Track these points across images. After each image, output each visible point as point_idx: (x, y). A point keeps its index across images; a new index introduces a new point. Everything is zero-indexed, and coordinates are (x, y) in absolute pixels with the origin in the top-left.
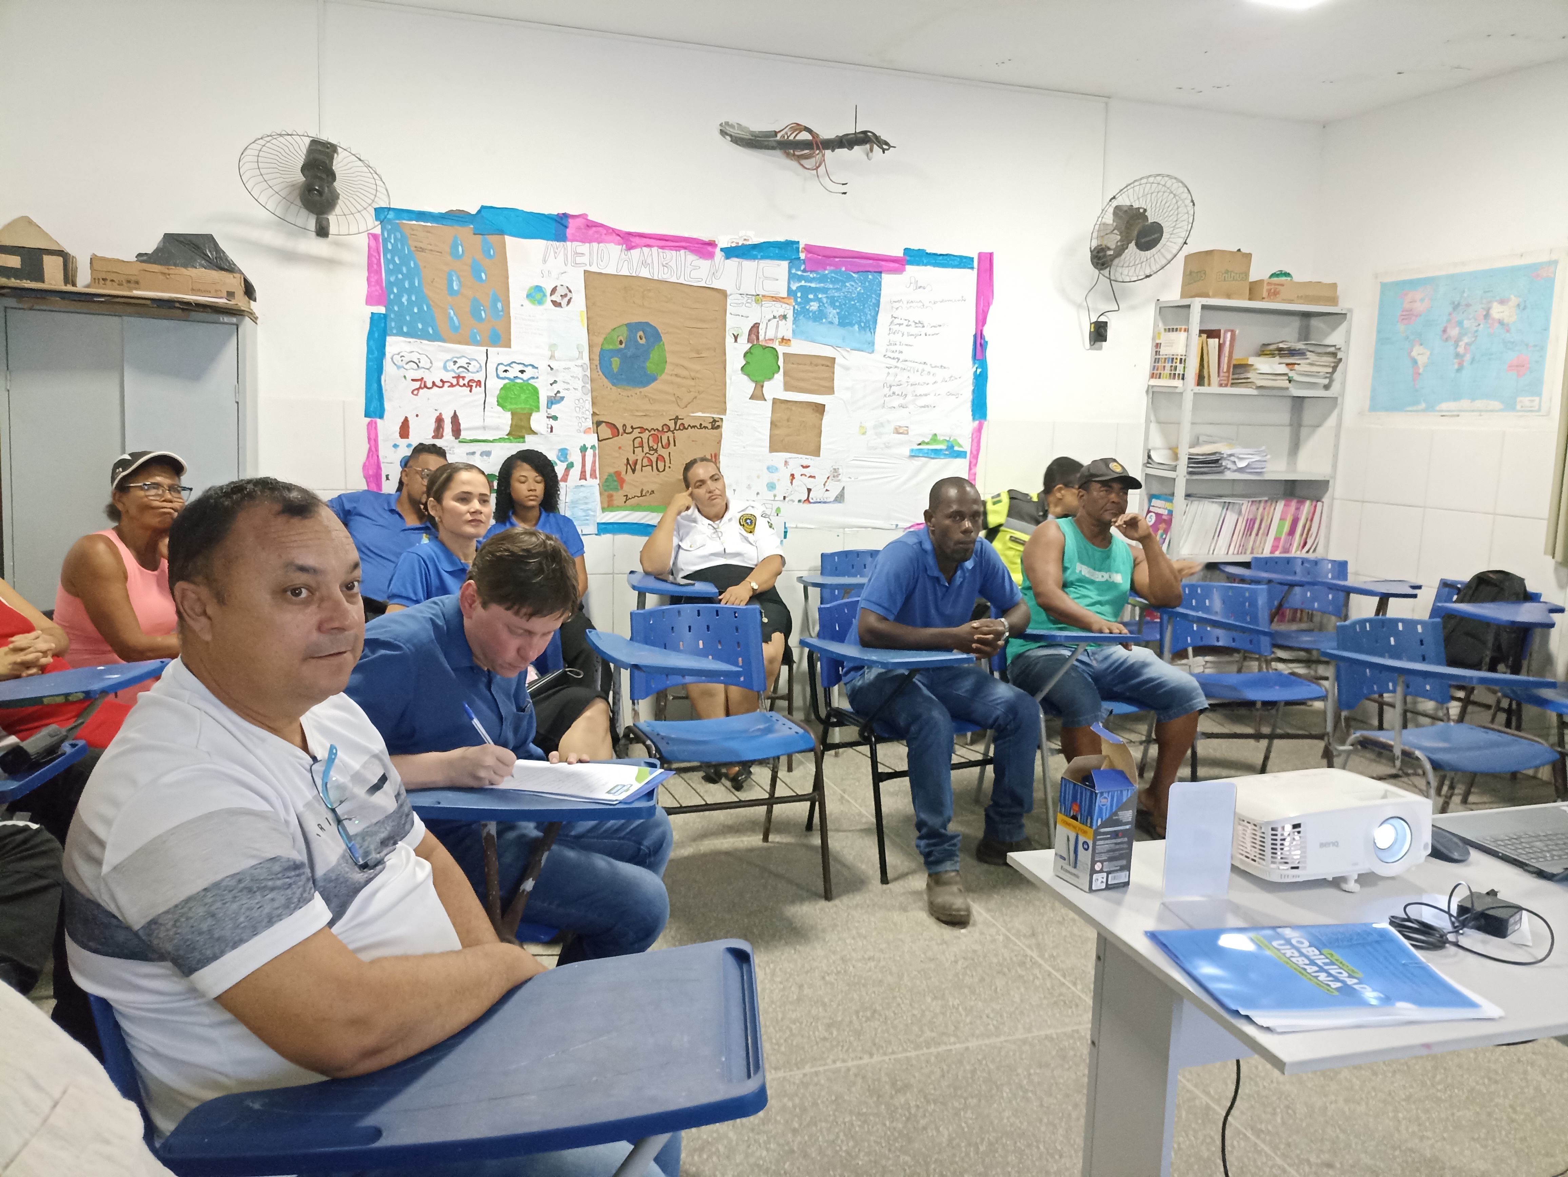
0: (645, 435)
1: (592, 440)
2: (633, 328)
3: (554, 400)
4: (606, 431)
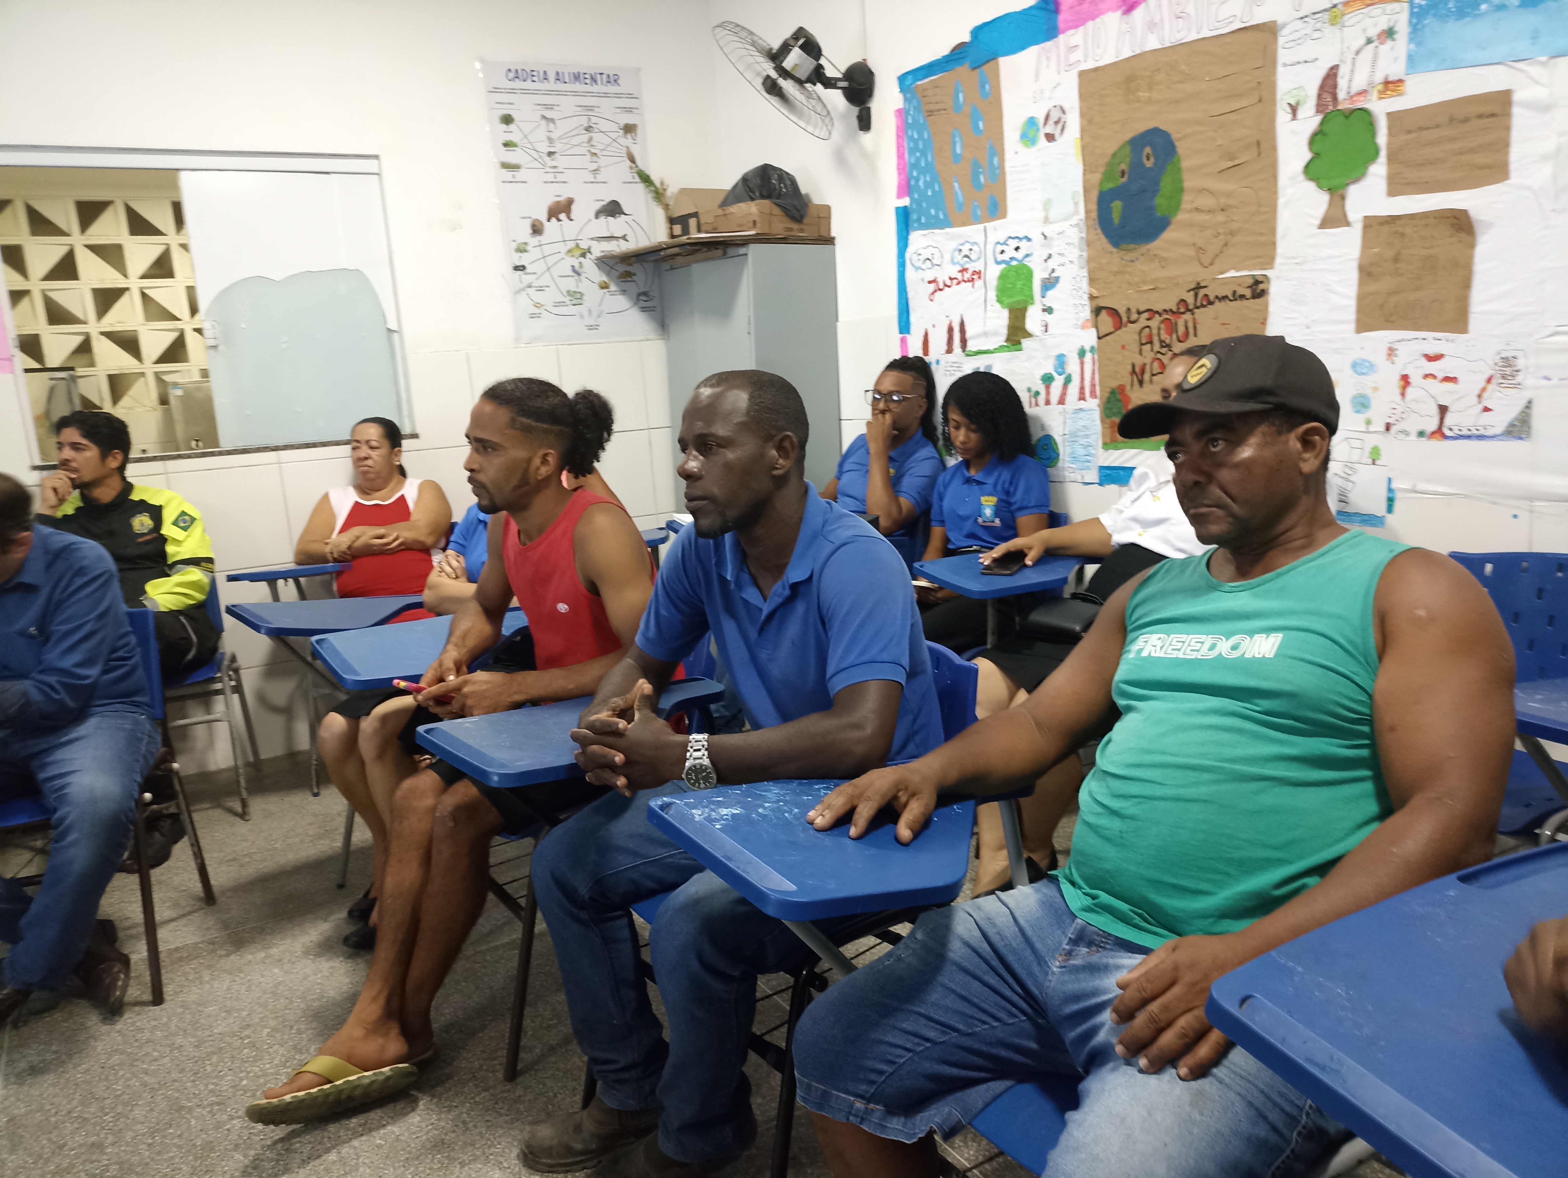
0: (1155, 323)
1: (1089, 338)
2: (1137, 143)
3: (1050, 283)
4: (1106, 319)
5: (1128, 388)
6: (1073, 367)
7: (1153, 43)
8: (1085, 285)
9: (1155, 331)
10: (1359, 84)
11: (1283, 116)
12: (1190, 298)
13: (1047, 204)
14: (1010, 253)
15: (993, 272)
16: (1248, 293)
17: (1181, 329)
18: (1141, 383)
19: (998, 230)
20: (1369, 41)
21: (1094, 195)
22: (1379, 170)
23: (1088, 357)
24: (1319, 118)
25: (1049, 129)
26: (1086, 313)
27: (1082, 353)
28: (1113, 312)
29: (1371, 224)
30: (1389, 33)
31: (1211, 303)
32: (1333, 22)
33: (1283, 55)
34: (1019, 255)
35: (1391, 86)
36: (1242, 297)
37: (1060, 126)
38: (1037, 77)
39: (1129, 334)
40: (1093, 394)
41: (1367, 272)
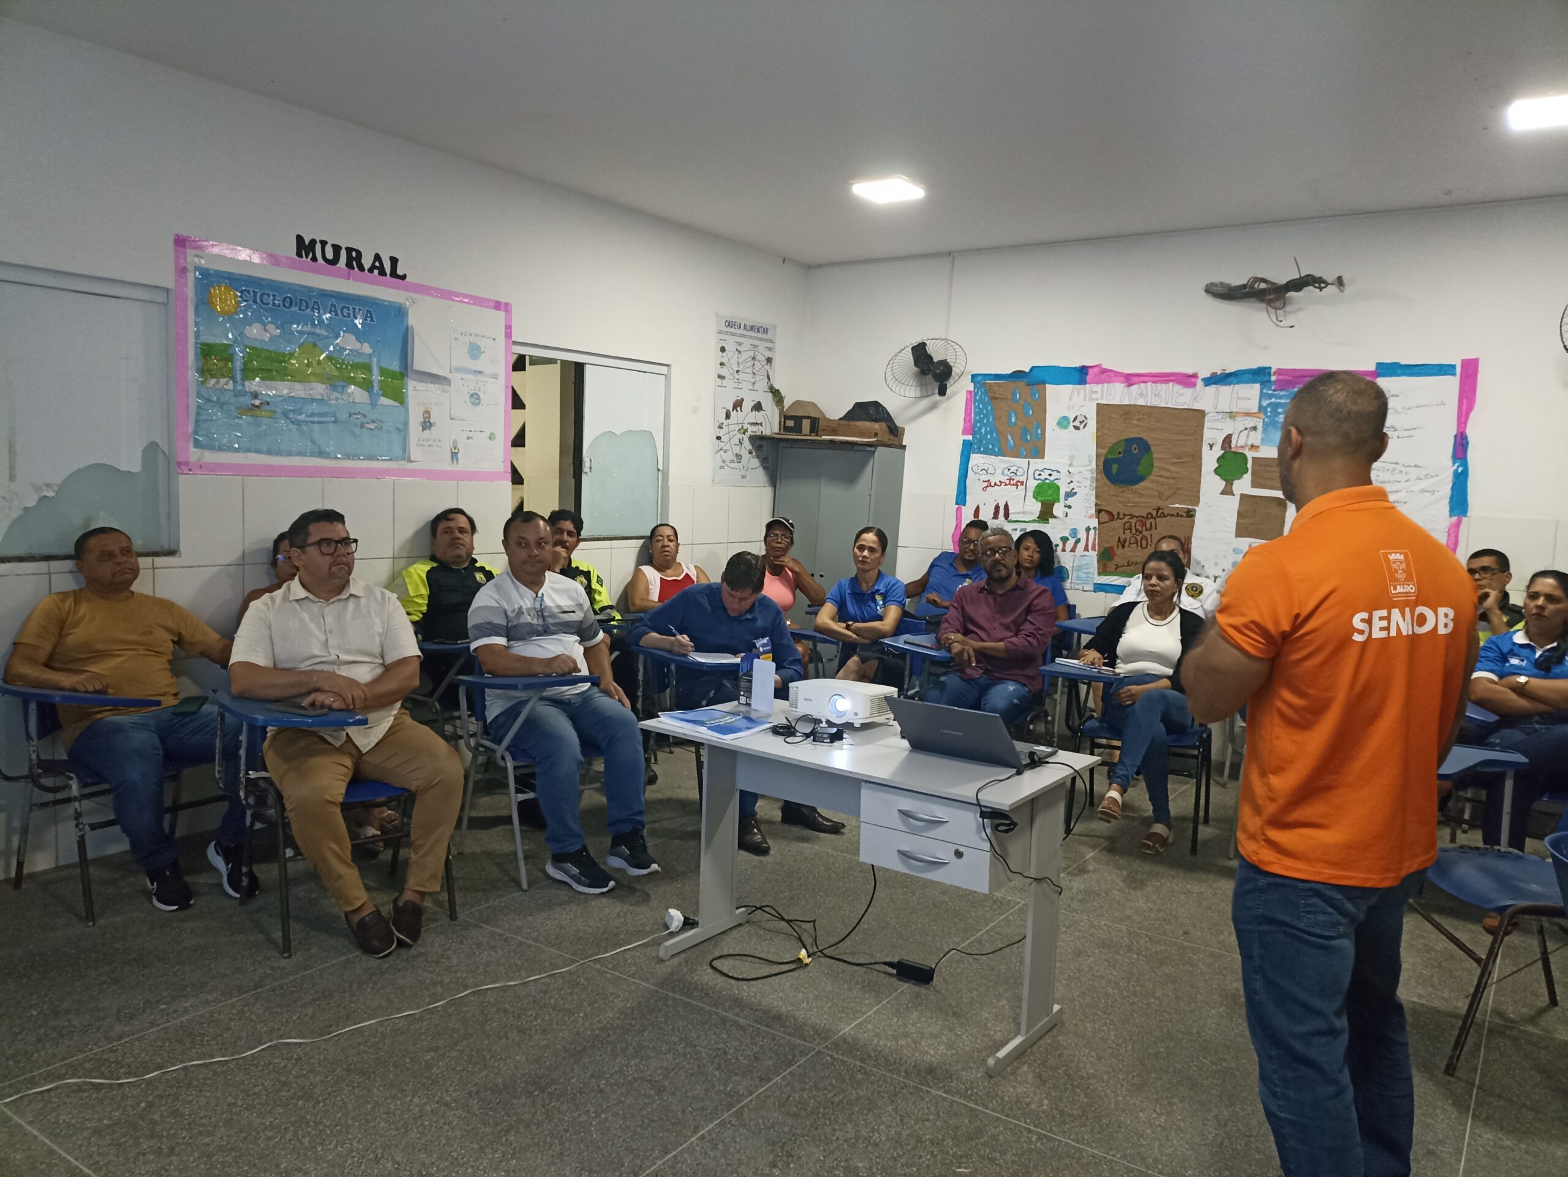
0: (1133, 521)
1: (1094, 523)
2: (1129, 442)
3: (1070, 494)
4: (1105, 517)
5: (1115, 548)
6: (1082, 535)
7: (1141, 402)
8: (1093, 498)
9: (1133, 525)
10: (1241, 442)
11: (1205, 448)
12: (1154, 513)
13: (1072, 458)
14: (1045, 475)
15: (1032, 484)
16: (1185, 515)
17: (1148, 526)
18: (1123, 547)
19: (1036, 464)
20: (1246, 429)
21: (1102, 459)
22: (1247, 477)
23: (1092, 532)
24: (1223, 452)
25: (1077, 423)
26: (1093, 511)
27: (1088, 529)
28: (1109, 513)
29: (1243, 496)
30: (1255, 428)
31: (1164, 516)
32: (1231, 417)
33: (1207, 424)
34: (1052, 478)
35: (1253, 447)
36: (1182, 516)
37: (1083, 424)
38: (1071, 399)
39: (1118, 524)
40: (1093, 549)
41: (1240, 515)
